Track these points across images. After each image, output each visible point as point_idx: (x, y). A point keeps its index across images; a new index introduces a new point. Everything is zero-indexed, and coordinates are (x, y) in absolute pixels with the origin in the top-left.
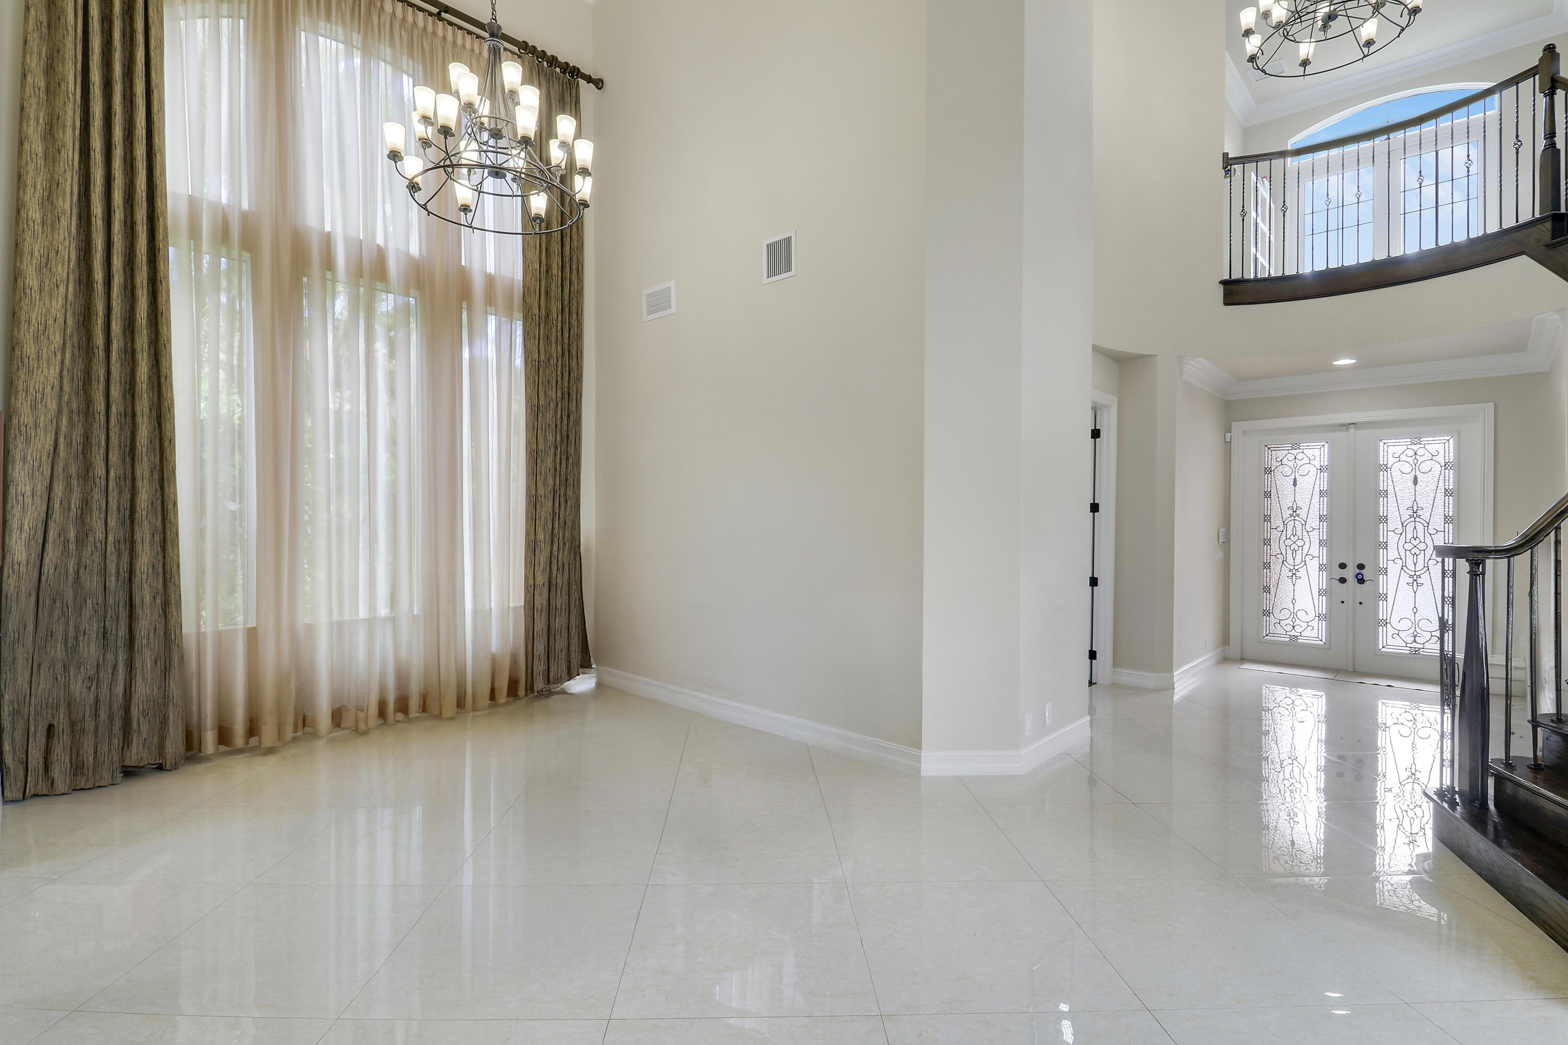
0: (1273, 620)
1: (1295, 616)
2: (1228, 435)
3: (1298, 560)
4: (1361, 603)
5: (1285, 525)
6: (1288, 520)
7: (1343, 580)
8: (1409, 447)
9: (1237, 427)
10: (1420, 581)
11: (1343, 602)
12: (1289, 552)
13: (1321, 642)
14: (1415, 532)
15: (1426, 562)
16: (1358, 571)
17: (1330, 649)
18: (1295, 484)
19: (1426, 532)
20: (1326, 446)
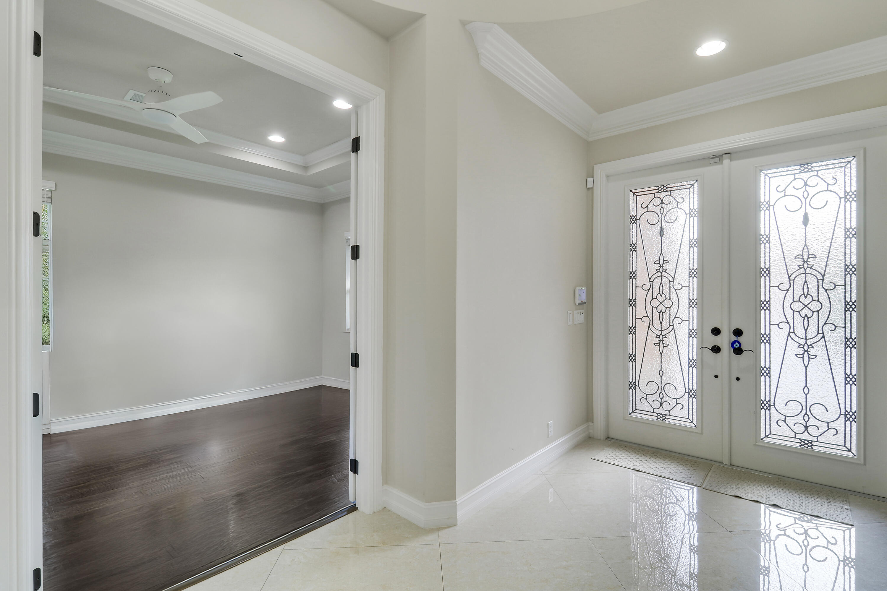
0: (640, 395)
1: (663, 392)
2: (590, 180)
3: (665, 324)
4: (738, 379)
5: (651, 282)
6: (654, 276)
7: (716, 349)
8: (797, 176)
9: (600, 171)
10: (812, 352)
11: (716, 376)
12: (656, 314)
13: (692, 424)
14: (806, 287)
15: (821, 326)
16: (734, 338)
17: (702, 433)
18: (661, 234)
19: (820, 286)
20: (696, 184)
